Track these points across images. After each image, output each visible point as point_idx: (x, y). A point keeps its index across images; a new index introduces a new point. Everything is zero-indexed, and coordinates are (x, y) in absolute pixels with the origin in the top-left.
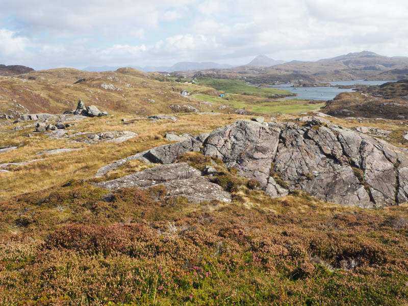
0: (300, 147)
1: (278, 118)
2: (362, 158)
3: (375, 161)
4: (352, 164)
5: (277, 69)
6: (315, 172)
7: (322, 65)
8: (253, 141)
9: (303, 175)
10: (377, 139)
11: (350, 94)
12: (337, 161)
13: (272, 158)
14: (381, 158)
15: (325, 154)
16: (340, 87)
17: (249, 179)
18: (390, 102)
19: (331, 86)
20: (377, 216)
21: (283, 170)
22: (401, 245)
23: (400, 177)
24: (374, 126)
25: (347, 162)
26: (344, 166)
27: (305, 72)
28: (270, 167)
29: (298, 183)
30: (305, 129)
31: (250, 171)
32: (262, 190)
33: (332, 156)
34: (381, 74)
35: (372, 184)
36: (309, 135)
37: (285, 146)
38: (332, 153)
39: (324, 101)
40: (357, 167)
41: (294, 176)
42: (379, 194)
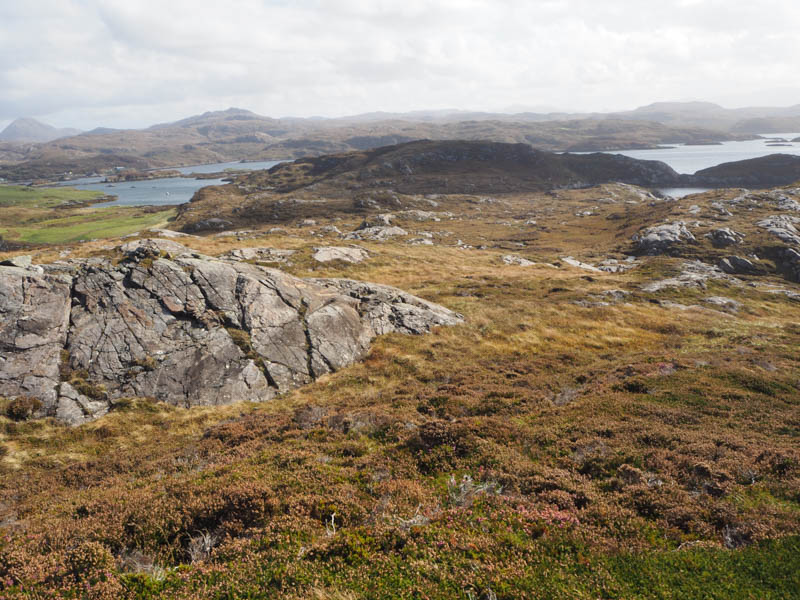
0: (120, 309)
1: (76, 251)
2: (243, 309)
3: (266, 311)
4: (227, 323)
5: (65, 147)
6: (159, 352)
7: (159, 136)
8: (9, 312)
9: (133, 363)
10: (264, 268)
11: (219, 189)
12: (198, 323)
13: (61, 342)
14: (274, 303)
15: (173, 313)
16: (200, 177)
17: (13, 398)
18: (289, 198)
19: (182, 176)
20: (283, 411)
21: (90, 361)
22: (309, 464)
23: (310, 332)
24: (263, 245)
25: (216, 321)
26: (213, 330)
27: (126, 150)
28: (59, 361)
29: (127, 383)
30: (125, 269)
31: (13, 379)
32: (48, 415)
33: (186, 315)
34: (266, 149)
35: (267, 354)
36: (134, 280)
37: (87, 309)
38: (185, 309)
39: (173, 207)
40: (237, 327)
41: (116, 371)
42: (282, 370)
